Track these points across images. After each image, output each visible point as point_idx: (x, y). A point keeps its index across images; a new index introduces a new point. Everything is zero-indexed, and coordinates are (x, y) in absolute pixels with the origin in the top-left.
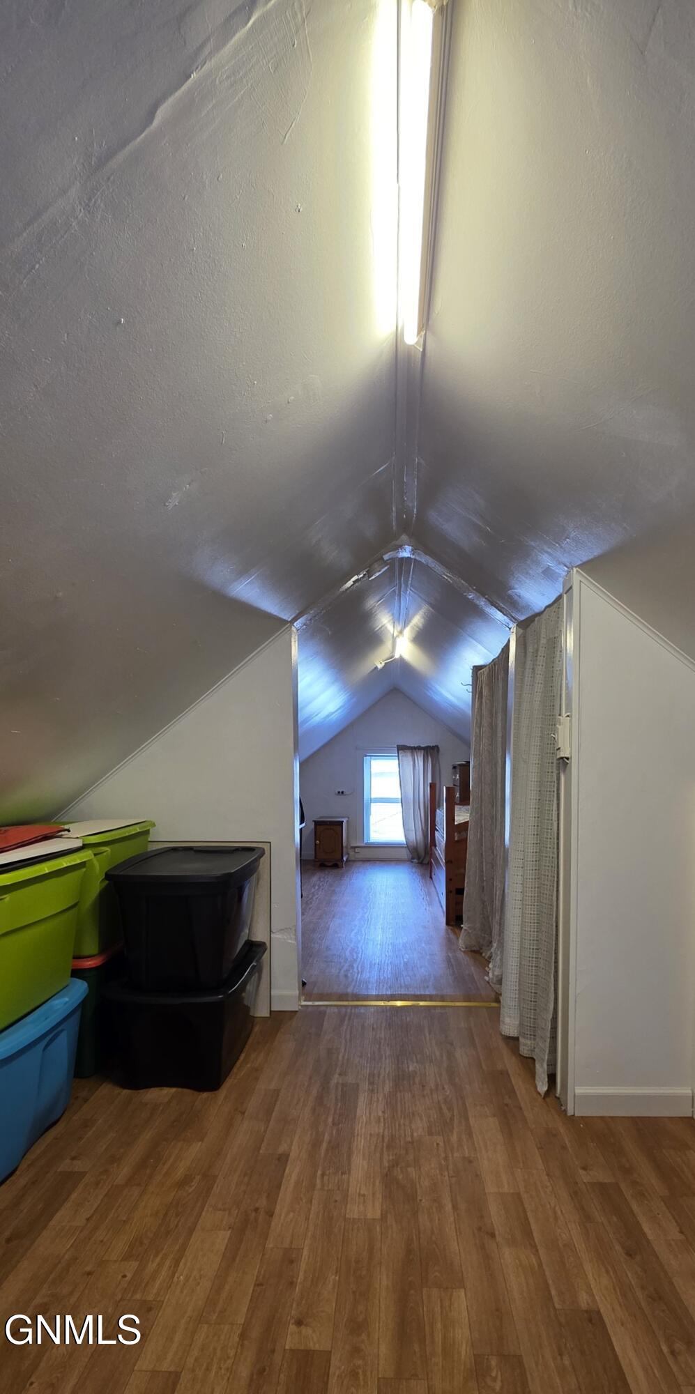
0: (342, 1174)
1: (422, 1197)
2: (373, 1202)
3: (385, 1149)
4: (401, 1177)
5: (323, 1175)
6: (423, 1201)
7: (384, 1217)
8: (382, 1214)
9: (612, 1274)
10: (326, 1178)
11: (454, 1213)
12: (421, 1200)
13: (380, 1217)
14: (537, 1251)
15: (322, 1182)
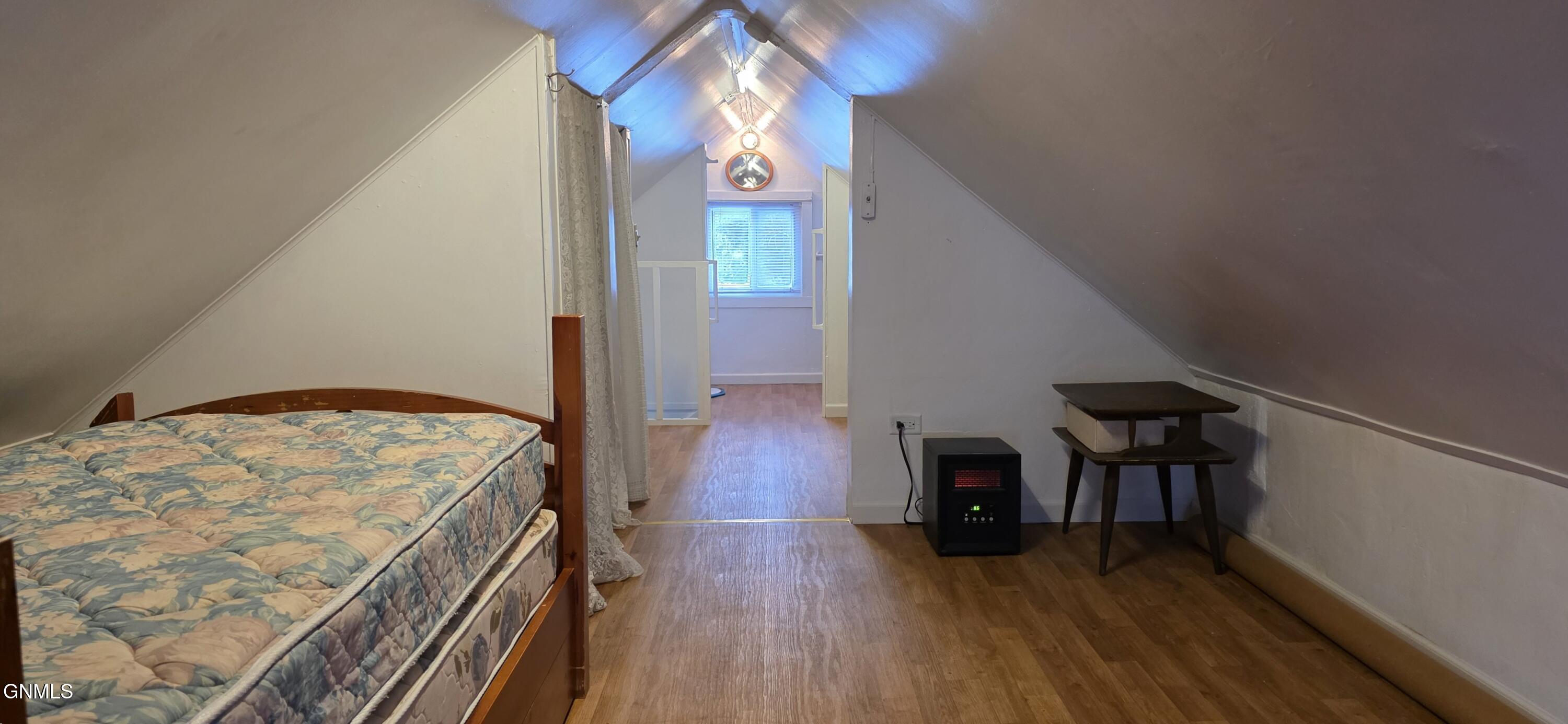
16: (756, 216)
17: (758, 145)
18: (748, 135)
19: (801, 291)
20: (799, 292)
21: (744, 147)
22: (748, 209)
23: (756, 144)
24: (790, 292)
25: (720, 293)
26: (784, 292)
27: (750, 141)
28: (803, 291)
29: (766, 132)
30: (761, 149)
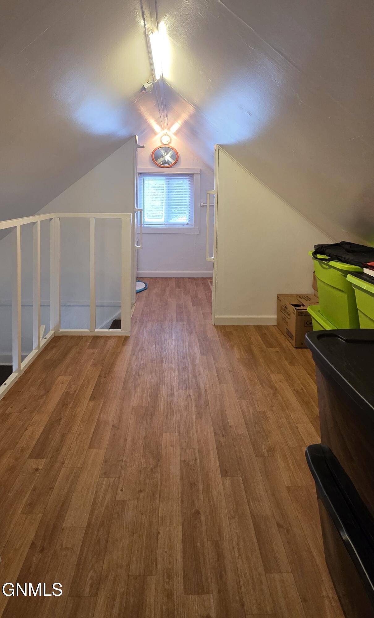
0: (184, 461)
1: (141, 446)
2: (166, 442)
3: (159, 483)
4: (151, 459)
5: (196, 460)
6: (141, 444)
7: (161, 434)
8: (162, 435)
9: (75, 412)
10: (194, 458)
11: (127, 437)
12: (142, 444)
13: (163, 434)
14: (98, 419)
15: (195, 454)
16: (168, 182)
17: (170, 143)
18: (165, 136)
19: (193, 225)
20: (192, 225)
21: (162, 143)
22: (164, 178)
23: (169, 142)
24: (187, 225)
25: (145, 225)
26: (183, 225)
27: (166, 141)
28: (194, 225)
29: (176, 134)
30: (172, 145)
